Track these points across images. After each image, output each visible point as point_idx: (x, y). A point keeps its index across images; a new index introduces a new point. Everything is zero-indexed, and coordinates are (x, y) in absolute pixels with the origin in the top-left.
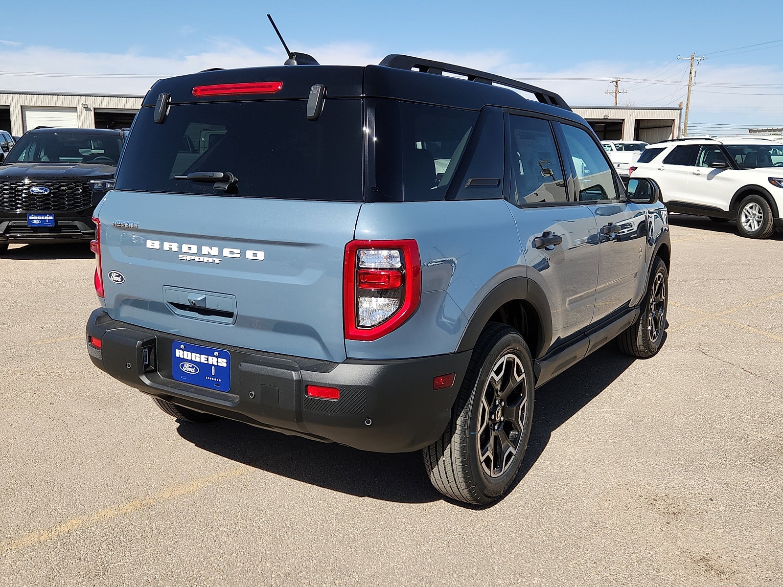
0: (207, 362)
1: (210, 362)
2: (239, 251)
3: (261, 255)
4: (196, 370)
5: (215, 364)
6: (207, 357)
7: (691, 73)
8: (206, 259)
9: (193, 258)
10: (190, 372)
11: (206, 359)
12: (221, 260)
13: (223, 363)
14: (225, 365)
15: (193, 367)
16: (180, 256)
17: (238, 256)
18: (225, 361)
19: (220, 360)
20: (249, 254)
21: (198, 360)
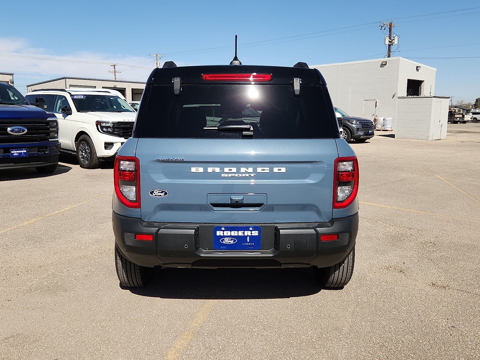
0: (243, 235)
1: (246, 234)
2: (268, 169)
3: (283, 170)
4: (234, 241)
5: (250, 234)
6: (243, 232)
7: (157, 64)
8: (244, 175)
9: (234, 175)
10: (230, 243)
11: (243, 233)
12: (255, 174)
13: (255, 233)
14: (257, 234)
15: (232, 240)
16: (222, 175)
17: (268, 171)
18: (257, 232)
19: (253, 232)
20: (276, 170)
21: (236, 234)
